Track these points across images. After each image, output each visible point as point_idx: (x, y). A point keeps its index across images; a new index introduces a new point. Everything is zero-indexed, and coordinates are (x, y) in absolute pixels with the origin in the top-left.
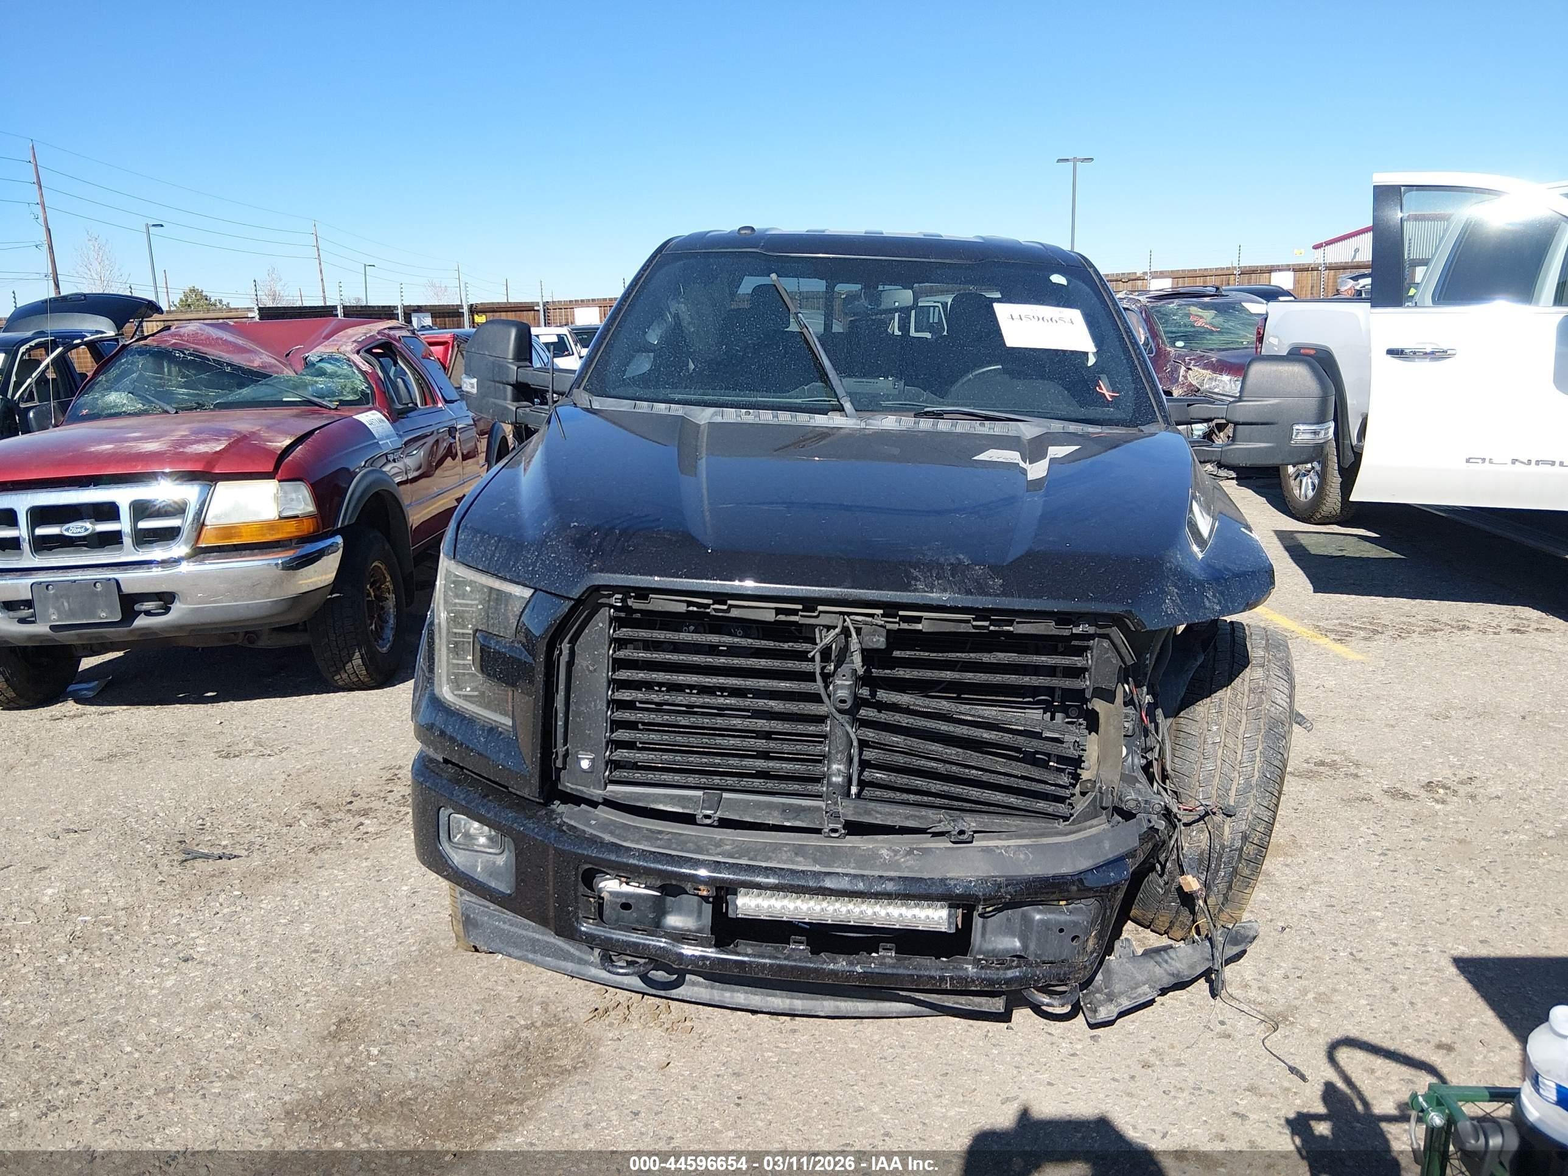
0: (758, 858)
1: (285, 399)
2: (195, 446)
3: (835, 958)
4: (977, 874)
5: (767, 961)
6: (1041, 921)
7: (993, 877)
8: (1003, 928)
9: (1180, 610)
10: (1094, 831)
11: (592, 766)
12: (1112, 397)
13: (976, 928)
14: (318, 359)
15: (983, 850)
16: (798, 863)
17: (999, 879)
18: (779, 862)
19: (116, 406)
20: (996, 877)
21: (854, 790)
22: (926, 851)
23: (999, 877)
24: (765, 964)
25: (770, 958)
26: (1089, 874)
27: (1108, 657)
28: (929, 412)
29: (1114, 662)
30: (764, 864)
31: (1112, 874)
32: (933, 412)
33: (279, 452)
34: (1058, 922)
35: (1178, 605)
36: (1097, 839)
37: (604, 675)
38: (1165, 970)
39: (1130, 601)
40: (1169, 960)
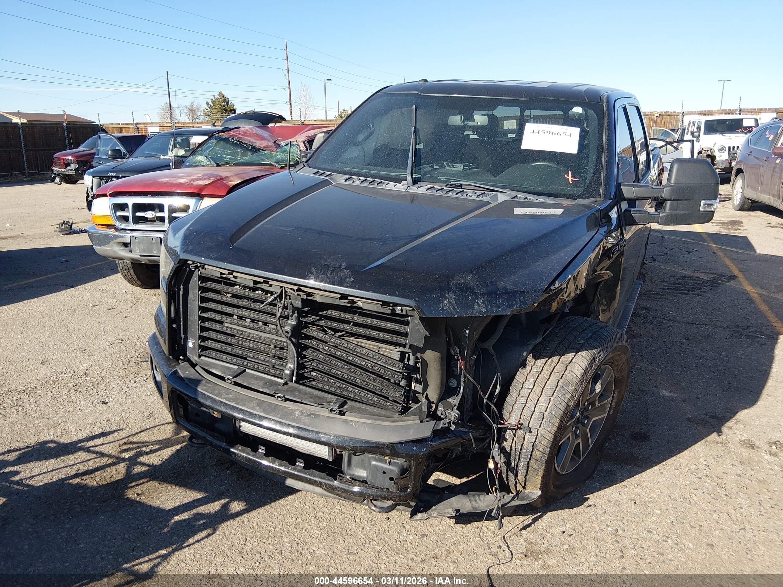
0: (240, 404)
1: (262, 163)
2: (198, 182)
3: (275, 461)
4: (335, 433)
5: (244, 455)
6: (375, 465)
7: (343, 436)
8: (360, 464)
9: (454, 308)
10: (409, 423)
11: (194, 346)
12: (572, 180)
13: (344, 461)
14: (285, 144)
15: (344, 421)
16: (255, 410)
17: (346, 438)
18: (247, 408)
19: (199, 162)
20: (345, 436)
21: (294, 378)
22: (316, 416)
23: (346, 437)
24: (243, 456)
25: (246, 453)
26: (399, 445)
27: (418, 329)
28: (453, 184)
29: (422, 332)
30: (240, 407)
31: (415, 448)
32: (455, 184)
33: (231, 186)
34: (382, 467)
35: (452, 305)
36: (408, 428)
37: (197, 303)
38: (472, 505)
39: (417, 299)
40: (478, 500)
